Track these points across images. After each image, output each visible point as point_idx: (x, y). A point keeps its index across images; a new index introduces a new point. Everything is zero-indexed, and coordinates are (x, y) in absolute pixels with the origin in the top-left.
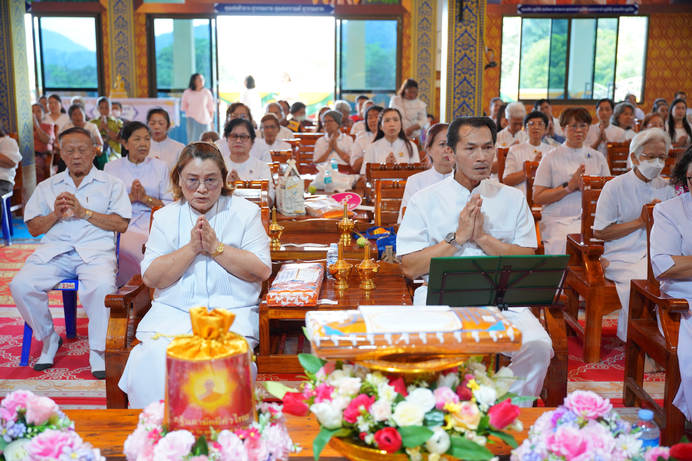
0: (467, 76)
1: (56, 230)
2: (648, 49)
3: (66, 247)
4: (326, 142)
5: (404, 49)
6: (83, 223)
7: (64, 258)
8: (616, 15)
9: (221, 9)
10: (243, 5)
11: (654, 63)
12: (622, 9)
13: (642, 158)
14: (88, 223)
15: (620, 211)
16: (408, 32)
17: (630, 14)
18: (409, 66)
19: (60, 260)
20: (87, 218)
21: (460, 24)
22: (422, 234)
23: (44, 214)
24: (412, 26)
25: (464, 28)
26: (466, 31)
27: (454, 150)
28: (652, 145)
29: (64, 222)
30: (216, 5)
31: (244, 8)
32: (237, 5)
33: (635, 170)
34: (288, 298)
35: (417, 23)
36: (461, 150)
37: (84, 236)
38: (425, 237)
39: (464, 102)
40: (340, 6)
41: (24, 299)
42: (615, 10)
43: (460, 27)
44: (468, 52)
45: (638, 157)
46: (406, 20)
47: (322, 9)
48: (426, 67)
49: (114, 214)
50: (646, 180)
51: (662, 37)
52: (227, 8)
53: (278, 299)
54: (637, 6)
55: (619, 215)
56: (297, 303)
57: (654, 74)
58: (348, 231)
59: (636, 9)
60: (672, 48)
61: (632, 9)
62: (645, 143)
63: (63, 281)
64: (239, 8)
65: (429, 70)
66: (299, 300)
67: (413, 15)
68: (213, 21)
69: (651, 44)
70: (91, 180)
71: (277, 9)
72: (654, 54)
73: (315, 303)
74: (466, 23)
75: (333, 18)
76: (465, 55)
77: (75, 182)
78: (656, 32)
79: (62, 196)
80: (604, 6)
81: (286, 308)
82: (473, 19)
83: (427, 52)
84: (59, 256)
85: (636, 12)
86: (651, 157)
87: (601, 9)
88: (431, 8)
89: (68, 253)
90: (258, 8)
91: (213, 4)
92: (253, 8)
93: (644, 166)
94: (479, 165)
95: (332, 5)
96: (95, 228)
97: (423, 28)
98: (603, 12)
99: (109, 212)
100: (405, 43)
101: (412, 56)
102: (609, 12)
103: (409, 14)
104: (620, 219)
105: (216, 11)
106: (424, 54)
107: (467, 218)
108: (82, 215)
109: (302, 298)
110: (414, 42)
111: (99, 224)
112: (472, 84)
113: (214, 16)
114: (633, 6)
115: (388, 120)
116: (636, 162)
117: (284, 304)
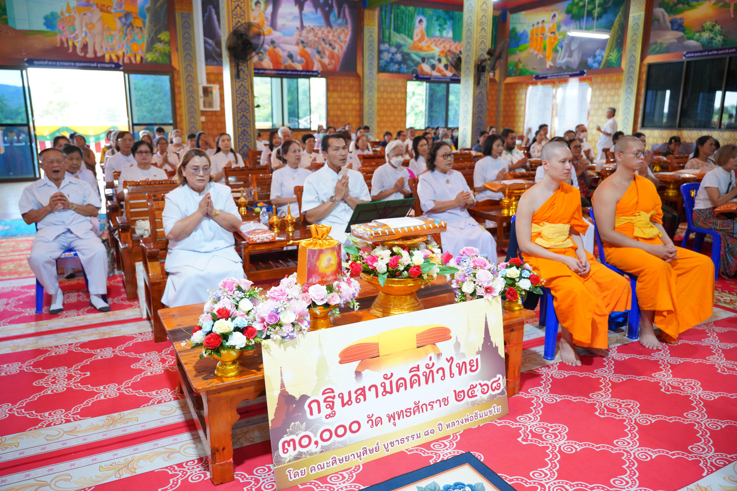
0: (245, 113)
1: (50, 218)
2: (328, 98)
3: (62, 229)
4: (159, 157)
5: (176, 96)
6: (71, 212)
7: (61, 237)
8: (308, 77)
9: (31, 63)
10: (49, 60)
11: (331, 106)
12: (311, 73)
13: (393, 156)
14: (73, 212)
15: (384, 184)
16: (178, 83)
17: (316, 76)
18: (181, 107)
19: (59, 239)
20: (73, 209)
21: (238, 80)
22: (316, 198)
23: (36, 208)
24: (181, 80)
25: (240, 83)
26: (242, 85)
27: (327, 152)
28: (397, 149)
29: (56, 213)
30: (26, 59)
31: (50, 63)
32: (44, 60)
33: (389, 162)
34: (261, 238)
35: (184, 78)
36: (331, 151)
37: (72, 221)
38: (317, 200)
39: (244, 130)
40: (127, 64)
41: (44, 266)
42: (308, 73)
43: (238, 82)
44: (244, 98)
45: (390, 155)
46: (176, 76)
47: (113, 66)
48: (193, 107)
49: (89, 205)
50: (395, 168)
51: (335, 90)
52: (35, 62)
53: (255, 239)
54: (319, 72)
55: (383, 187)
56: (266, 240)
57: (332, 113)
58: (244, 206)
59: (319, 73)
60: (340, 97)
61: (316, 74)
62: (394, 148)
63: (64, 252)
64: (46, 62)
65: (196, 110)
66: (267, 238)
67: (181, 72)
68: (24, 72)
69: (329, 95)
70: (68, 183)
71: (77, 64)
72: (331, 101)
73: (275, 239)
74: (241, 79)
75: (122, 73)
76: (243, 100)
77: (56, 184)
78: (331, 88)
79: (58, 194)
80: (301, 71)
81: (259, 244)
82: (246, 77)
83: (193, 97)
84: (59, 236)
85: (319, 76)
86: (397, 155)
87: (299, 73)
88: (193, 68)
89: (63, 233)
90: (62, 63)
91: (23, 59)
92: (58, 63)
93: (394, 160)
94: (342, 157)
95: (121, 63)
96: (78, 215)
97: (188, 81)
98: (300, 75)
99: (85, 204)
100: (176, 91)
101: (183, 100)
102: (304, 75)
103: (178, 72)
104: (384, 189)
105: (26, 64)
106: (191, 99)
107: (342, 187)
108: (70, 207)
109: (269, 237)
110: (183, 90)
111: (82, 212)
112: (248, 118)
113: (25, 68)
114: (317, 72)
115: (223, 141)
116: (390, 158)
117: (258, 241)
